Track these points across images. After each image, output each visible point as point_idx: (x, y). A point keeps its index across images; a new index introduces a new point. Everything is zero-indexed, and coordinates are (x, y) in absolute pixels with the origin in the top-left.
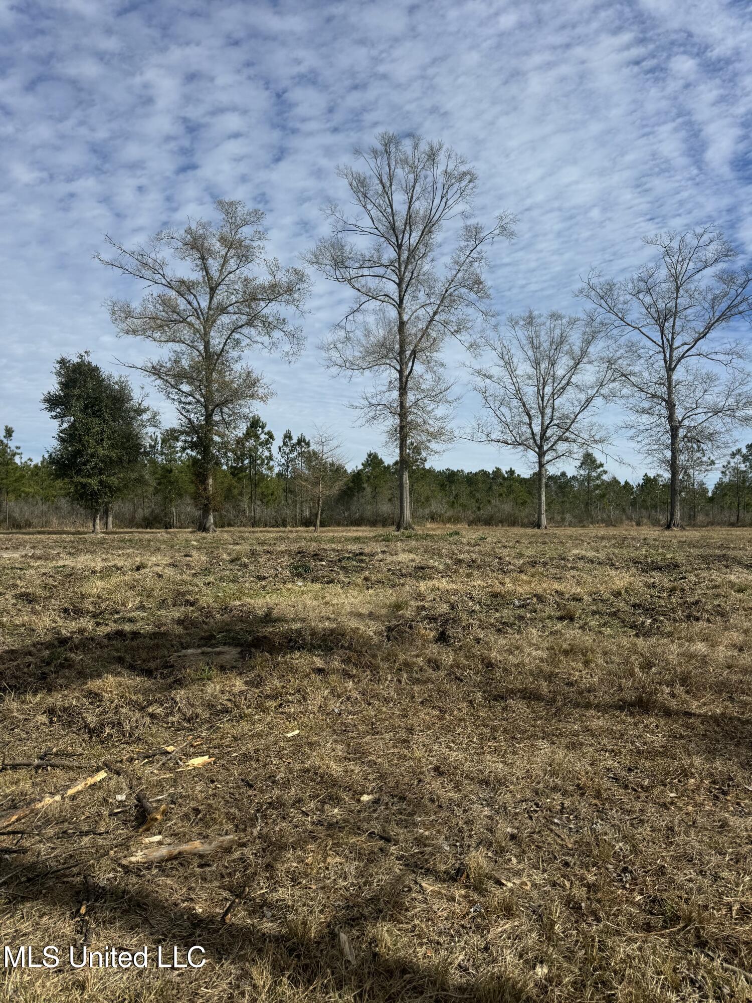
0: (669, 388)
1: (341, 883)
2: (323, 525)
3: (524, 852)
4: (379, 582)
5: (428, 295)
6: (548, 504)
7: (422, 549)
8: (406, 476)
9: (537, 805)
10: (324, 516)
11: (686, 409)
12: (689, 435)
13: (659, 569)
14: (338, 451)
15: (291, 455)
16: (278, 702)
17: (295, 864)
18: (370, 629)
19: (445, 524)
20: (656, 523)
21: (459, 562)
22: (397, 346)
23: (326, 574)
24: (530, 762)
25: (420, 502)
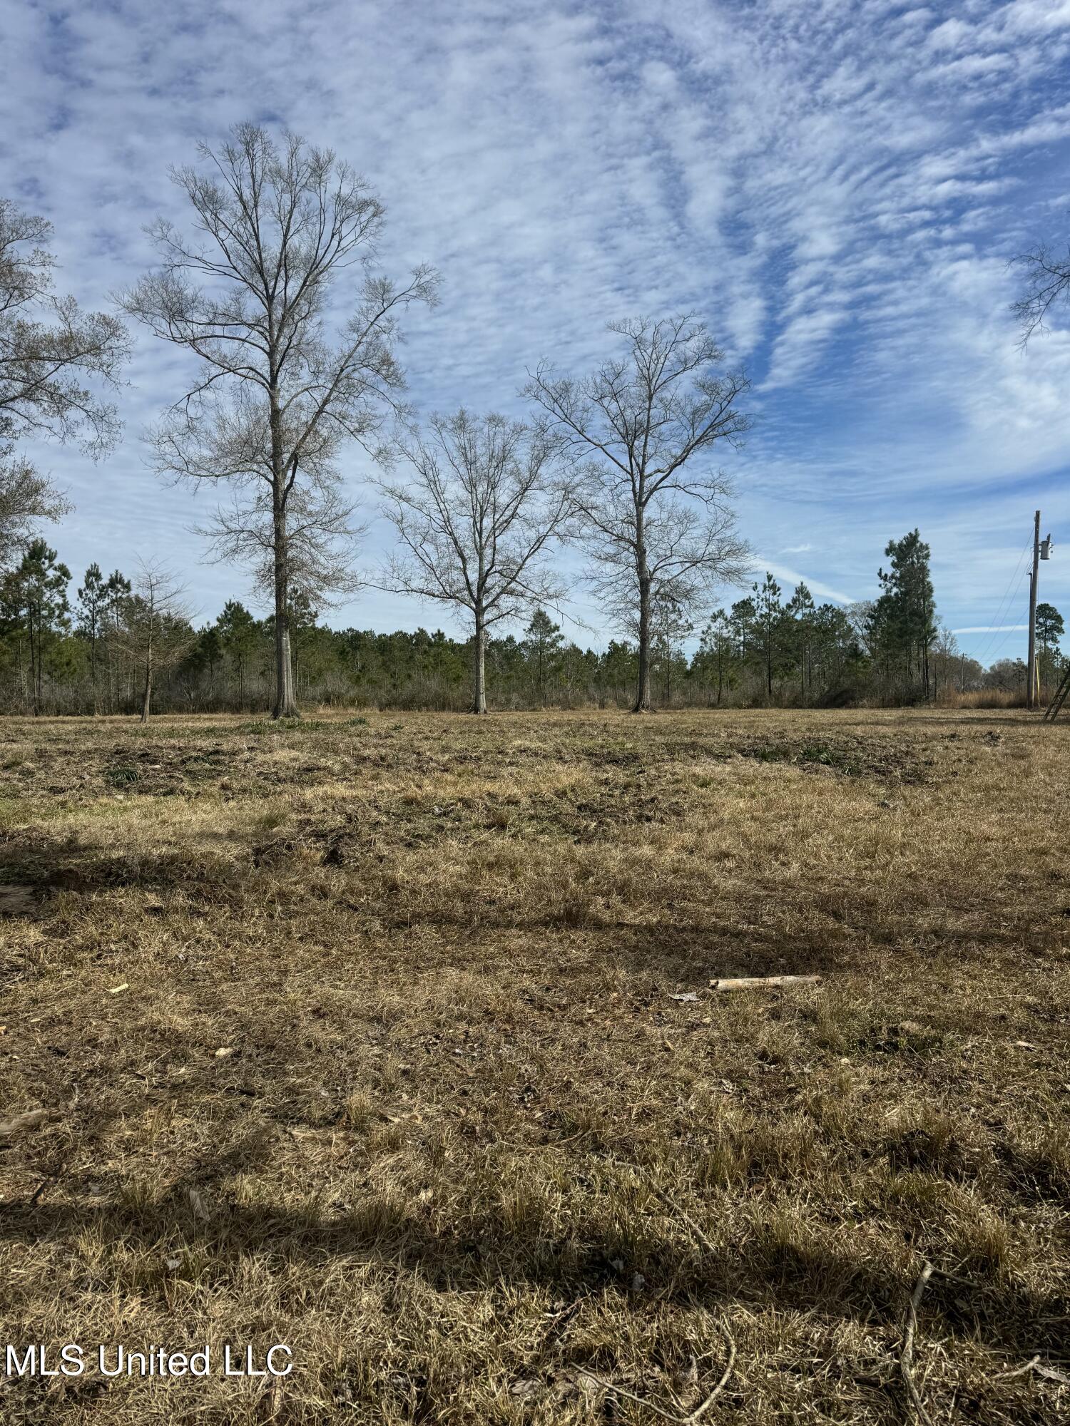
0: (639, 528)
1: (190, 1145)
2: (154, 711)
3: (416, 1087)
4: (244, 791)
5: (316, 374)
6: (490, 681)
7: (309, 744)
8: (286, 638)
9: (437, 1037)
10: (155, 697)
11: (658, 557)
12: (662, 591)
13: (615, 762)
14: (178, 599)
15: (100, 604)
16: (95, 953)
17: (128, 1133)
18: (230, 853)
19: (345, 708)
20: (622, 704)
21: (362, 760)
22: (269, 446)
23: (161, 782)
24: (432, 991)
25: (308, 677)
